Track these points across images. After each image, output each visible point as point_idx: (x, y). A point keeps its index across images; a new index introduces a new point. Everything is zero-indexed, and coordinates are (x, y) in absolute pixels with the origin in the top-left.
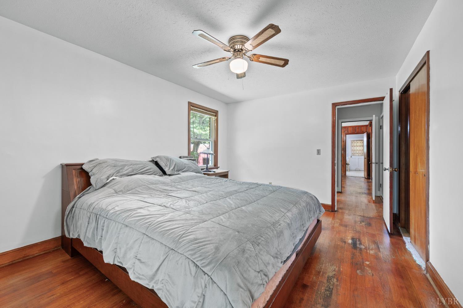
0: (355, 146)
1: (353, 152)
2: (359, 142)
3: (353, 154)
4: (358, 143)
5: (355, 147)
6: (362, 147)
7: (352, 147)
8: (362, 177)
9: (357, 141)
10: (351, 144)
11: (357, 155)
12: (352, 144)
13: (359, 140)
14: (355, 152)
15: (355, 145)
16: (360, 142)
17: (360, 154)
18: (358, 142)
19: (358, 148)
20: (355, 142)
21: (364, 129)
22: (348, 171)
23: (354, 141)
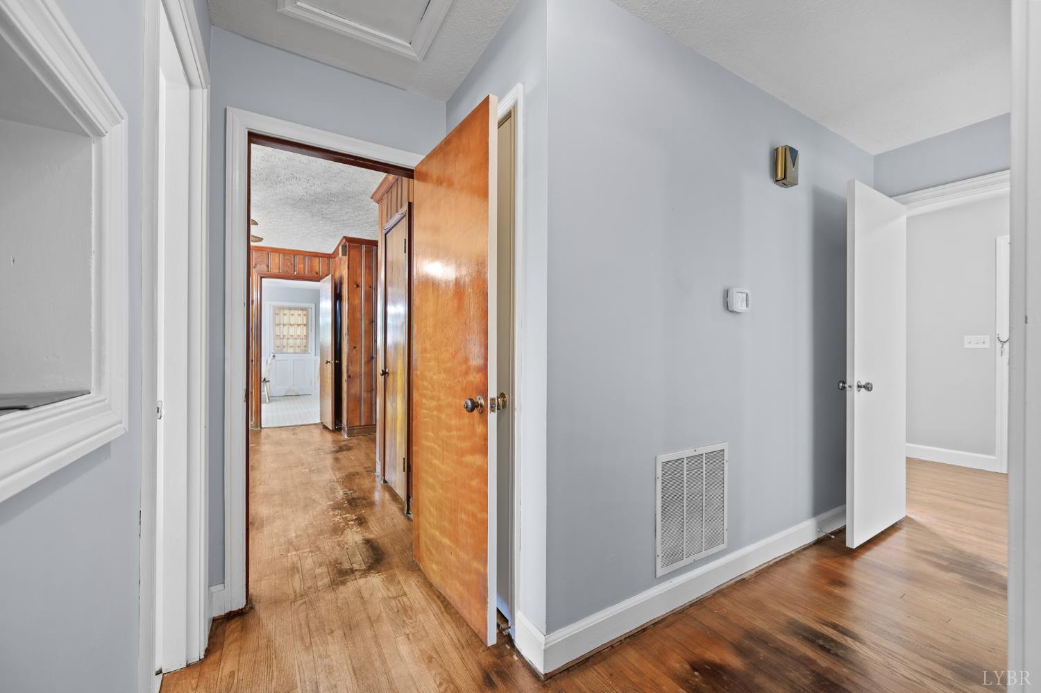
0: (284, 325)
1: (278, 342)
2: (296, 313)
3: (280, 349)
4: (292, 315)
5: (286, 328)
6: (304, 329)
7: (277, 328)
8: (315, 424)
9: (290, 309)
10: (274, 320)
11: (291, 350)
12: (277, 317)
13: (296, 309)
14: (285, 341)
15: (285, 320)
16: (300, 312)
17: (299, 347)
18: (293, 312)
19: (292, 331)
20: (286, 312)
21: (318, 265)
22: (266, 402)
23: (284, 308)
